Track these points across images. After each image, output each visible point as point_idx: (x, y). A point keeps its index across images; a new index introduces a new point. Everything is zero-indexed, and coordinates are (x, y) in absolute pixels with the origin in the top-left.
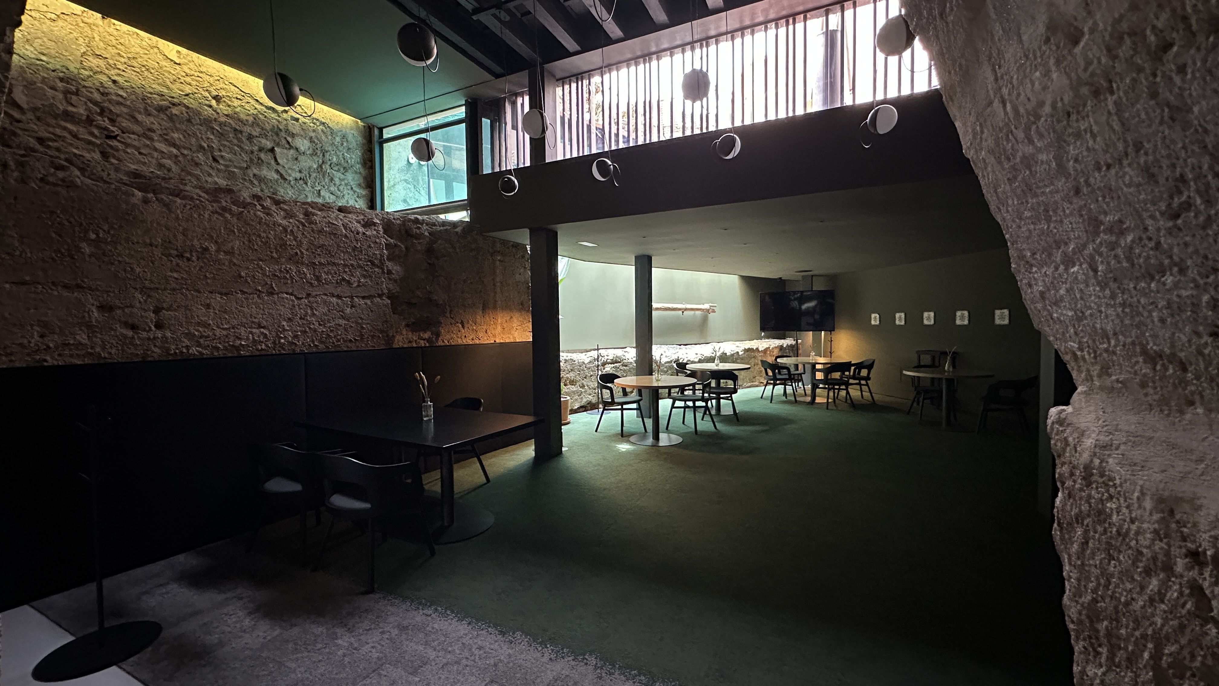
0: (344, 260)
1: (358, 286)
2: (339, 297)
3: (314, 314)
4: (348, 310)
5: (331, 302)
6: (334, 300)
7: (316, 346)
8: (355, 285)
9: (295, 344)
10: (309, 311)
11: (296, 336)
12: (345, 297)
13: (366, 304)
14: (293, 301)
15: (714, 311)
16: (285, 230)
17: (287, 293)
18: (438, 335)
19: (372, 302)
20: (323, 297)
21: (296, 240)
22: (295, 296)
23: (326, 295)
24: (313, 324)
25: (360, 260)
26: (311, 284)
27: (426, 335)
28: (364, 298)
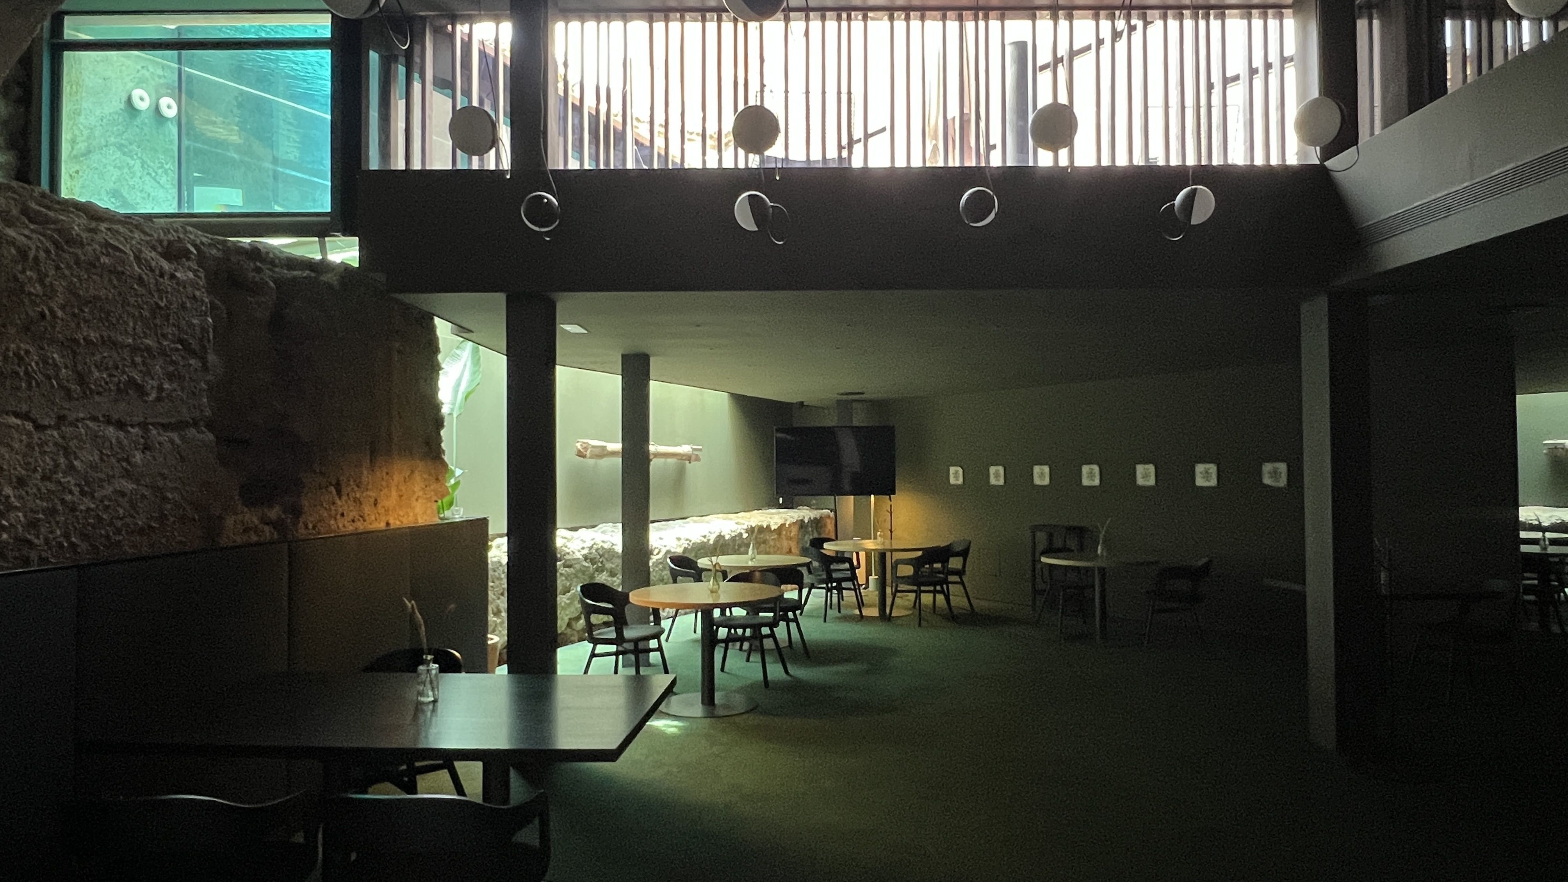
0: (135, 336)
5: (105, 438)
6: (111, 431)
8: (153, 395)
12: (132, 426)
13: (172, 442)
15: (697, 459)
17: (17, 415)
18: (296, 512)
19: (183, 438)
20: (91, 424)
22: (34, 421)
23: (94, 419)
25: (164, 336)
26: (68, 391)
27: (274, 513)
28: (165, 427)
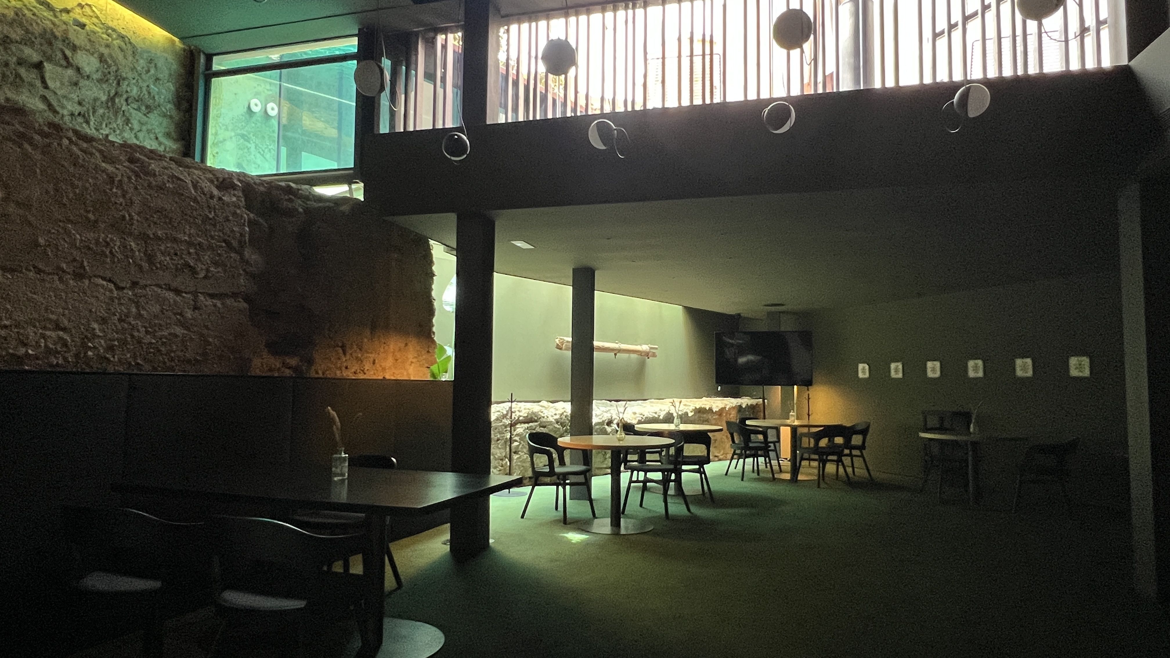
0: (190, 235)
1: (206, 277)
2: (177, 292)
3: (139, 316)
4: (189, 314)
5: (165, 299)
6: (170, 296)
7: (138, 364)
8: (202, 275)
9: (108, 359)
10: (134, 310)
11: (111, 348)
12: (186, 293)
13: (215, 306)
14: (111, 291)
15: (654, 355)
16: (111, 179)
17: (104, 279)
18: (310, 362)
19: (223, 304)
20: (156, 289)
21: (124, 196)
22: (115, 284)
23: (159, 286)
24: (138, 331)
25: (212, 237)
26: (140, 267)
27: (293, 362)
28: (212, 296)
